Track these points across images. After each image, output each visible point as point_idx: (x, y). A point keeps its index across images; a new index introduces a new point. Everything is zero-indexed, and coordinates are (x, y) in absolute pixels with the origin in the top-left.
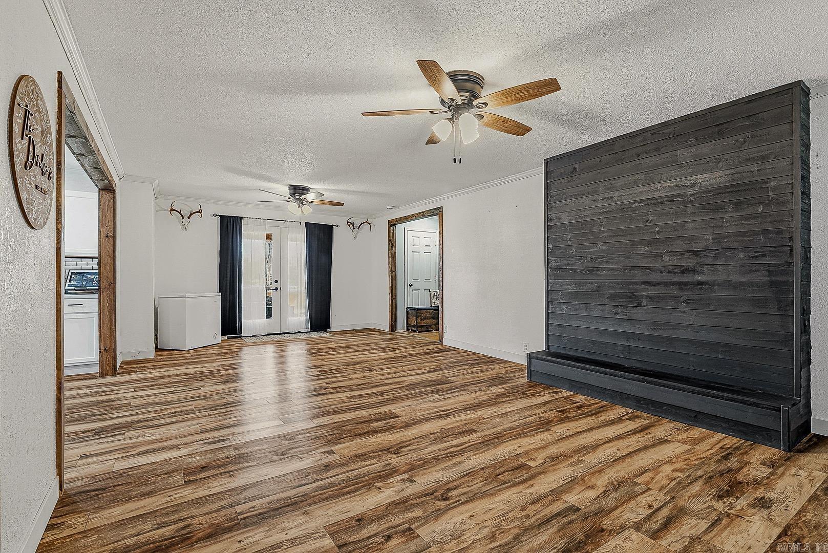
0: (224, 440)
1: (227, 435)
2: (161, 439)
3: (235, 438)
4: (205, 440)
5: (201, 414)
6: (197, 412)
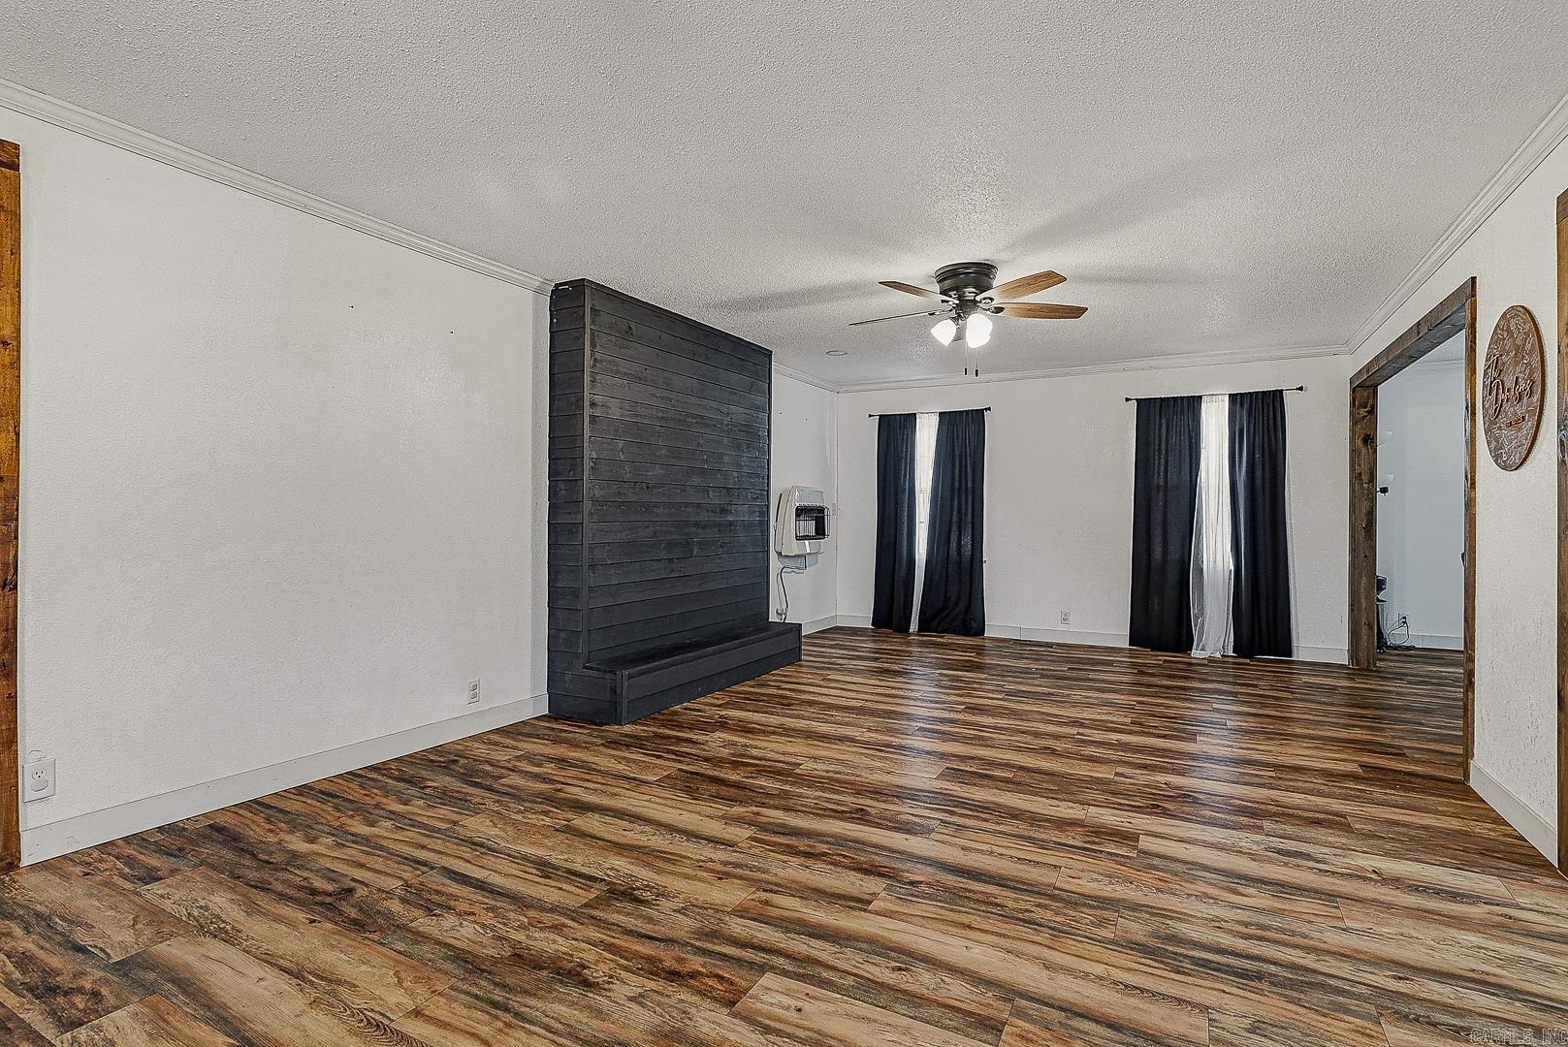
0: (1279, 852)
1: (1270, 861)
2: (1441, 923)
3: (1255, 848)
4: (1320, 870)
5: (1344, 969)
6: (1363, 990)
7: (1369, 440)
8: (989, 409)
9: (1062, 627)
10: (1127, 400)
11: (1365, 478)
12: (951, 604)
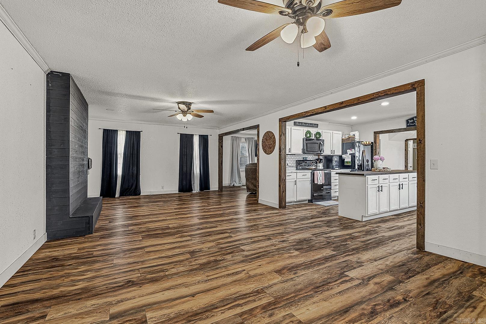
7: (222, 147)
8: (142, 131)
9: (162, 190)
10: (178, 133)
11: (221, 154)
12: (130, 187)
